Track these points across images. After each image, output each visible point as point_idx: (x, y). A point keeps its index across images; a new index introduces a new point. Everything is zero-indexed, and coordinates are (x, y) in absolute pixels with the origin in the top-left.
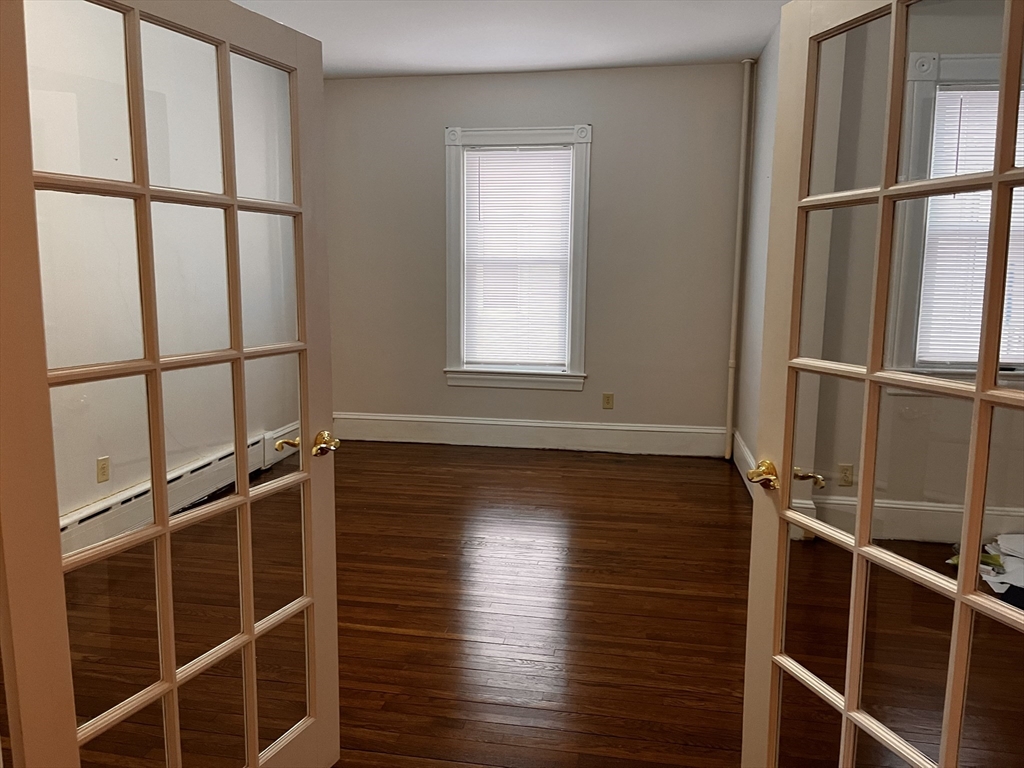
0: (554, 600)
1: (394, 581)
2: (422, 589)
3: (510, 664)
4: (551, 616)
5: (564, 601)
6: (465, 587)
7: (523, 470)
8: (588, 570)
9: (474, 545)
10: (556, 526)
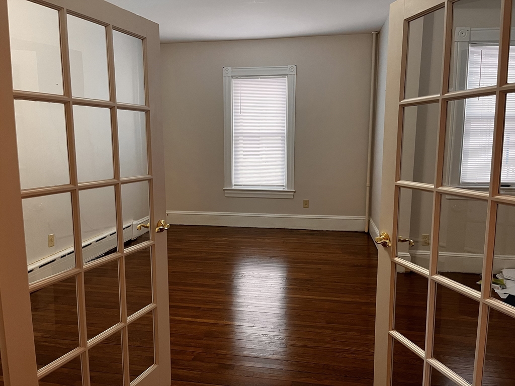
0: (279, 304)
1: (199, 295)
2: (212, 299)
3: (257, 336)
4: (278, 312)
5: (284, 305)
6: (234, 298)
7: (264, 239)
8: (296, 289)
9: (238, 277)
10: (280, 267)
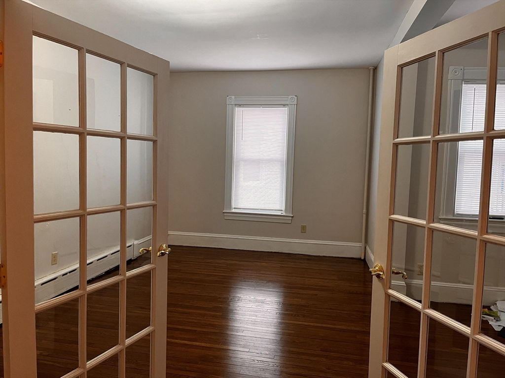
0: (275, 330)
1: (195, 318)
2: (209, 322)
3: (252, 362)
4: (273, 338)
5: (279, 330)
6: (230, 322)
7: (261, 262)
8: (292, 315)
9: (235, 300)
10: (277, 292)
